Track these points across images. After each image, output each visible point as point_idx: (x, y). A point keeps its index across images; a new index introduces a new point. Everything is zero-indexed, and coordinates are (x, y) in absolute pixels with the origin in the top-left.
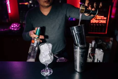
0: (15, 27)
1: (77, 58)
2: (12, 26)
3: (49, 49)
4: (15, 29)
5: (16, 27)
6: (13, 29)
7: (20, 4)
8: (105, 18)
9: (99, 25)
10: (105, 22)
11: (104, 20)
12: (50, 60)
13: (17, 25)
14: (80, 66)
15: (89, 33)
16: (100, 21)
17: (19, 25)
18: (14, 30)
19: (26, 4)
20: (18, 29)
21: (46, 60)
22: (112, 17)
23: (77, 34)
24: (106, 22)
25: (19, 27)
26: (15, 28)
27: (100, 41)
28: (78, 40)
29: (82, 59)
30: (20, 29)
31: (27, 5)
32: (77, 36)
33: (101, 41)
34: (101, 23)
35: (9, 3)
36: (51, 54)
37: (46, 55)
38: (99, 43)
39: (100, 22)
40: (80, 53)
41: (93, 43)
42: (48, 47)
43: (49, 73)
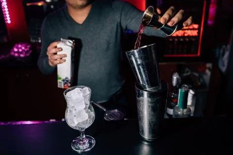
0: (20, 50)
1: (142, 113)
2: (16, 50)
3: (85, 98)
4: (22, 55)
5: (23, 50)
6: (16, 55)
7: (28, 4)
8: (196, 26)
9: (185, 40)
10: (195, 33)
11: (194, 29)
12: (89, 121)
13: (26, 48)
14: (150, 129)
15: (165, 56)
16: (186, 31)
17: (29, 47)
18: (19, 57)
19: (40, 4)
20: (28, 55)
21: (80, 121)
22: (210, 22)
23: (142, 64)
24: (199, 33)
25: (29, 51)
26: (21, 53)
27: (187, 69)
28: (144, 76)
29: (153, 116)
30: (31, 54)
31: (42, 6)
32: (142, 70)
33: (189, 70)
34: (189, 37)
35: (6, 3)
36: (89, 108)
37: (80, 112)
38: (185, 75)
39: (186, 35)
40: (150, 104)
41: (175, 78)
42: (82, 95)
43: (87, 145)
